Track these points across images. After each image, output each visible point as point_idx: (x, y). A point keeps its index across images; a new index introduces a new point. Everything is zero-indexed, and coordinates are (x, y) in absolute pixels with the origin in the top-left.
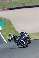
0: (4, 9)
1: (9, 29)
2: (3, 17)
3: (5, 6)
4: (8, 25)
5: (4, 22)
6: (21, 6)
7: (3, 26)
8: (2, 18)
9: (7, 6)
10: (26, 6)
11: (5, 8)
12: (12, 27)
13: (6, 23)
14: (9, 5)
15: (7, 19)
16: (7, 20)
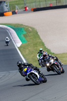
0: (26, 10)
1: (34, 45)
2: (24, 24)
3: (27, 5)
4: (32, 37)
5: (25, 33)
6: (56, 5)
7: (24, 39)
8: (22, 25)
9: (32, 4)
10: (64, 4)
11: (27, 8)
12: (40, 40)
13: (30, 34)
14: (34, 4)
15: (31, 27)
16: (31, 29)
